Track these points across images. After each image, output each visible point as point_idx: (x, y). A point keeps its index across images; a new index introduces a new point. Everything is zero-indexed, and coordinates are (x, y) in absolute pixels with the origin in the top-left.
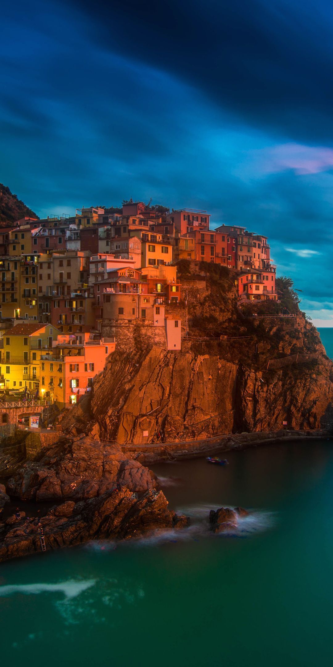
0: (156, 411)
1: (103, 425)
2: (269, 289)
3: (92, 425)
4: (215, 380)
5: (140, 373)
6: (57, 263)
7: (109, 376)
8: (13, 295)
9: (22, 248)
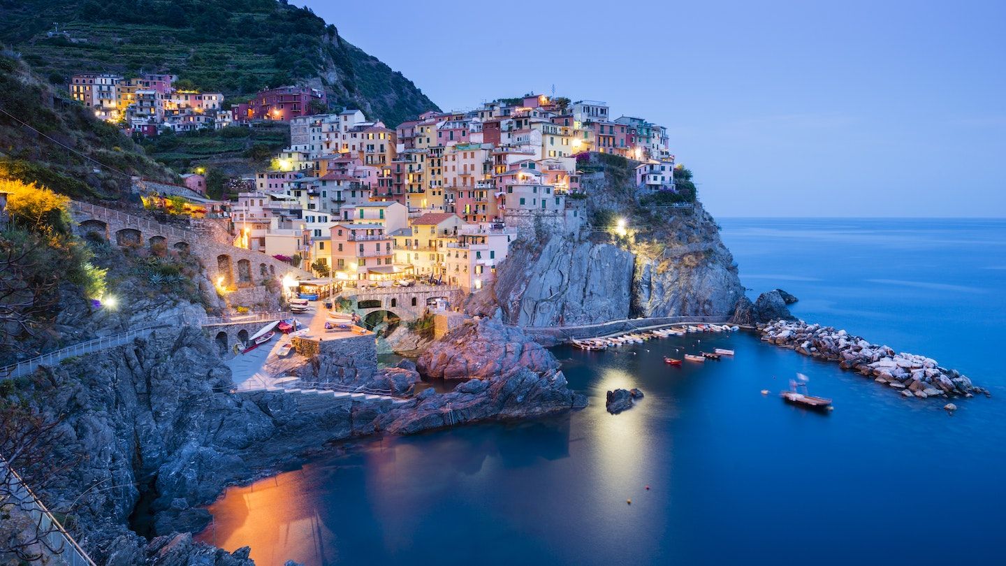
0: (555, 297)
1: (505, 309)
2: (667, 179)
3: (495, 310)
4: (612, 268)
5: (540, 260)
6: (461, 155)
7: (511, 263)
8: (420, 186)
9: (428, 141)
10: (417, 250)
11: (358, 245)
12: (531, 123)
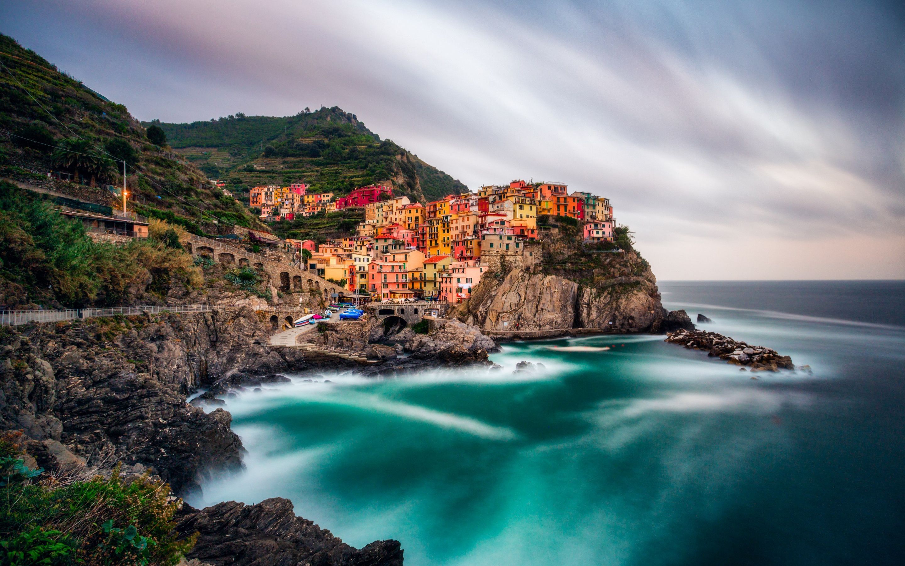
0: (514, 310)
1: (476, 316)
2: (607, 233)
3: (468, 318)
4: (560, 293)
5: (503, 285)
6: (461, 219)
7: (482, 286)
8: (436, 241)
9: (444, 213)
11: (383, 275)
12: (507, 197)
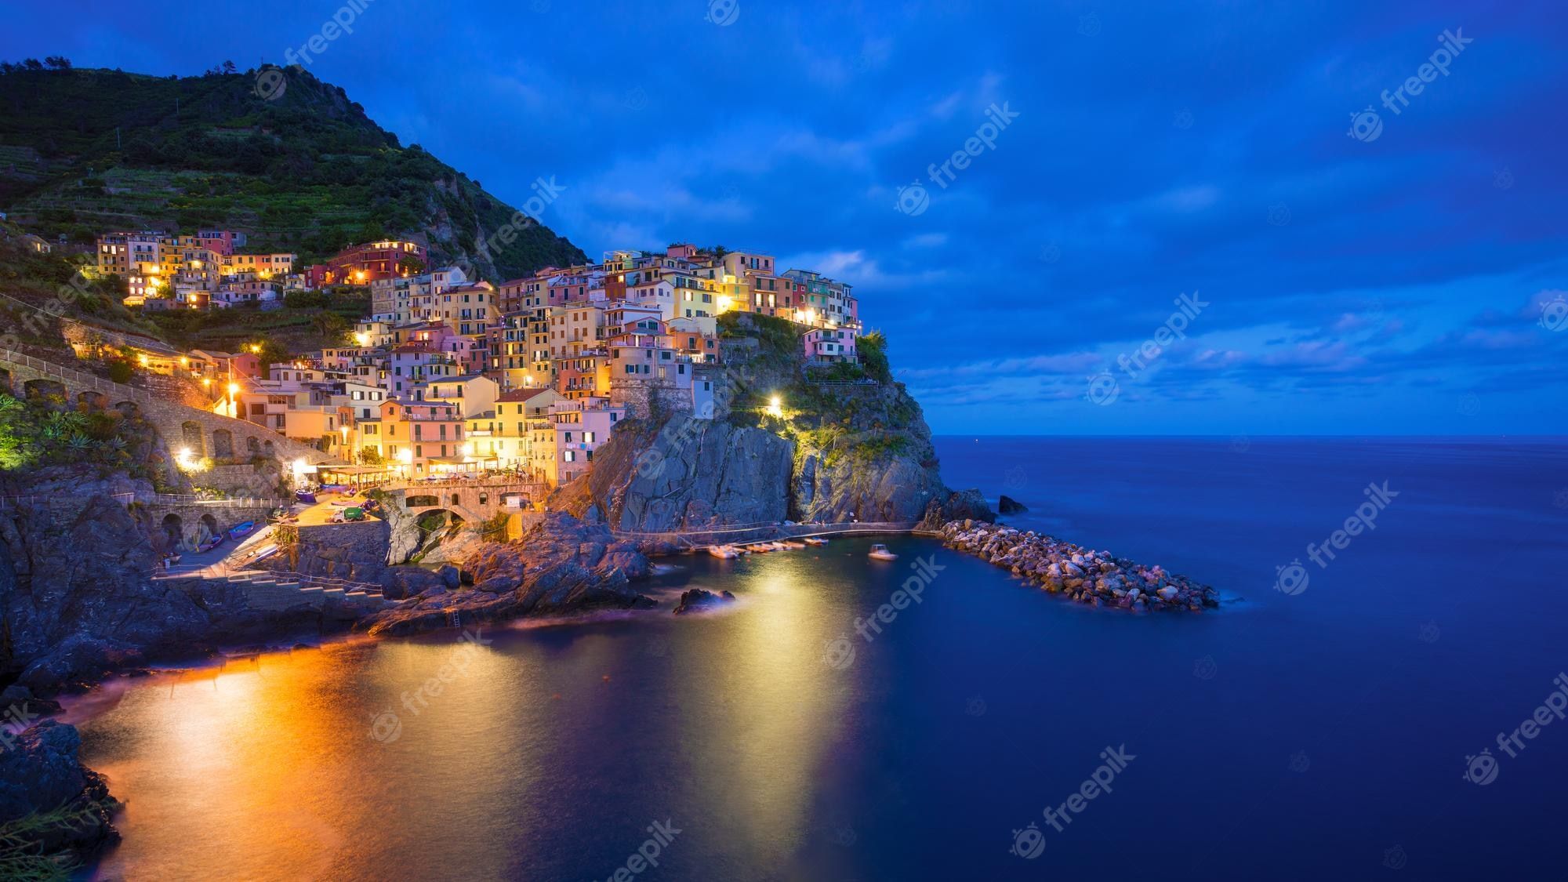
0: (675, 493)
2: (847, 349)
4: (760, 459)
6: (571, 316)
7: (614, 448)
8: (522, 359)
9: (538, 303)
10: (501, 435)
11: (412, 426)
12: (662, 274)
